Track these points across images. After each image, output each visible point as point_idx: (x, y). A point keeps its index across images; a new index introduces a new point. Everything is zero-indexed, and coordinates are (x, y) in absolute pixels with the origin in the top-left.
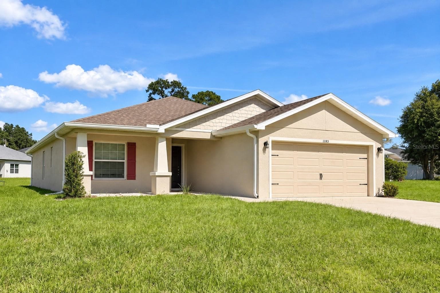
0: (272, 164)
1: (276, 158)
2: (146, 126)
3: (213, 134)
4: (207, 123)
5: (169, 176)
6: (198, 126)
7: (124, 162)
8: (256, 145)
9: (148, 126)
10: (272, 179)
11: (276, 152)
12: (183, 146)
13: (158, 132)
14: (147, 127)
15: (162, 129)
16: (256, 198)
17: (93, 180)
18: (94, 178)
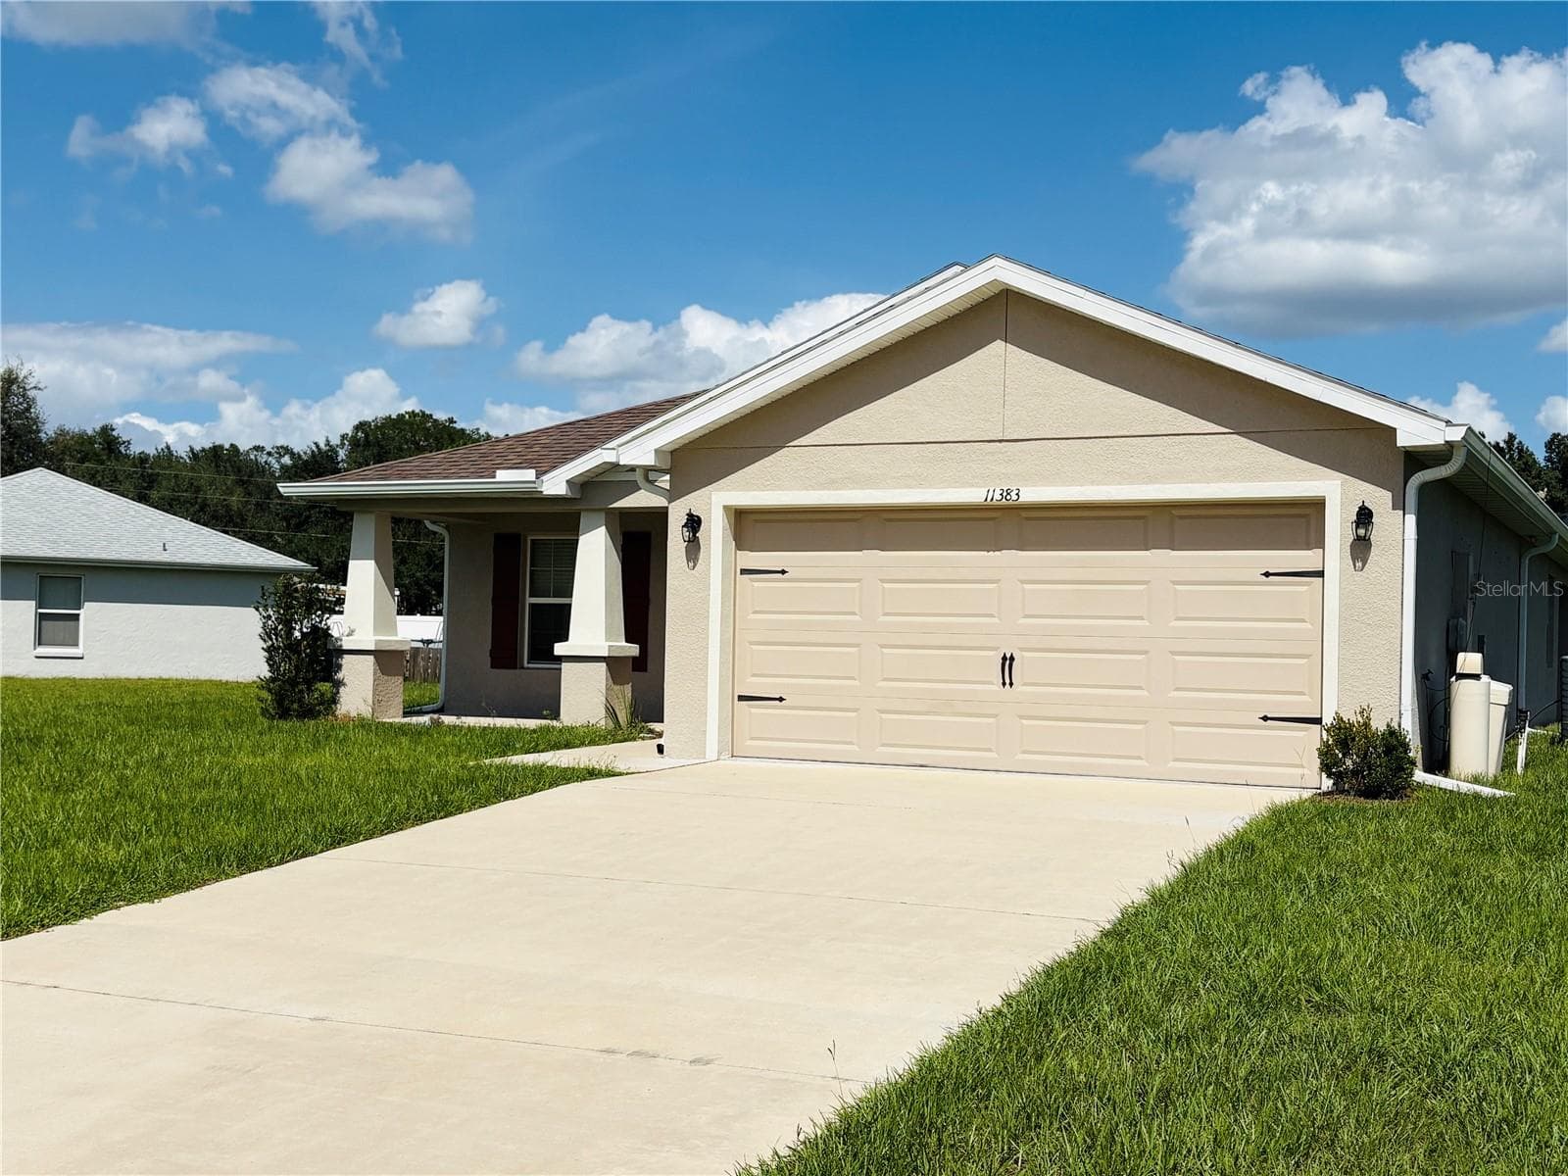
2: (496, 477)
9: (503, 475)
13: (544, 493)
14: (498, 480)
15: (555, 484)
17: (523, 668)
18: (526, 665)
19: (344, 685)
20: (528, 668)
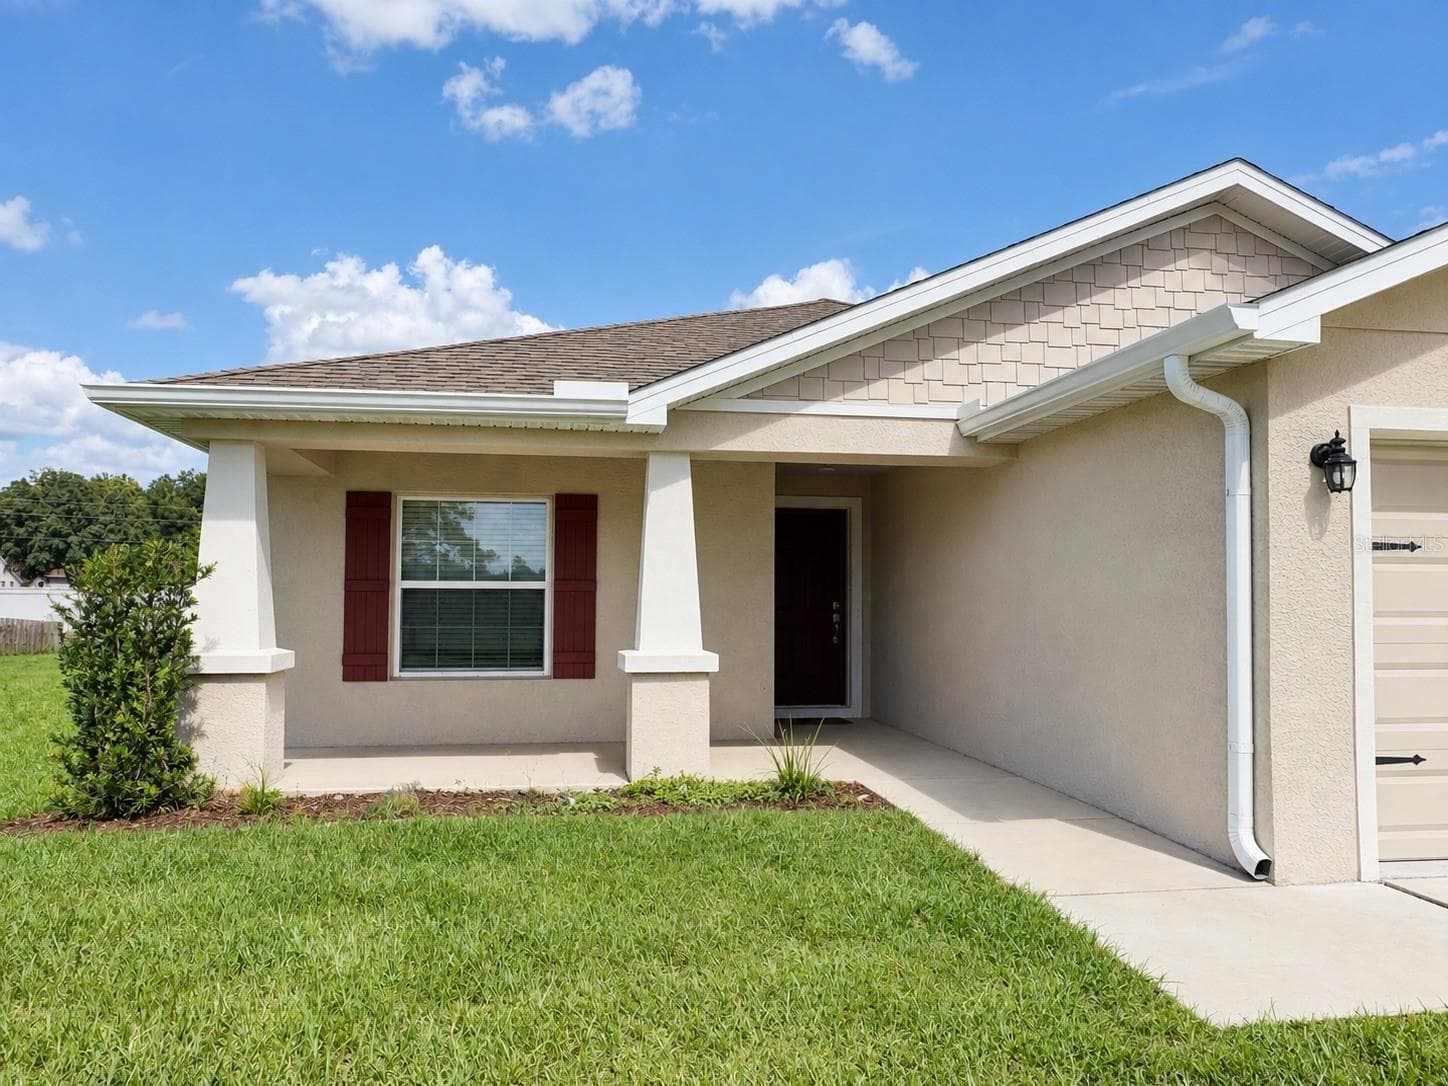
0: (1377, 614)
1: (1397, 566)
2: (553, 394)
3: (968, 428)
4: (930, 369)
5: (707, 674)
6: (879, 388)
7: (542, 592)
8: (1246, 466)
9: (564, 389)
10: (1379, 721)
11: (1402, 524)
12: (854, 507)
13: (628, 421)
14: (555, 396)
15: (648, 409)
16: (1248, 877)
17: (392, 679)
18: (396, 672)
19: (202, 735)
20: (400, 679)
